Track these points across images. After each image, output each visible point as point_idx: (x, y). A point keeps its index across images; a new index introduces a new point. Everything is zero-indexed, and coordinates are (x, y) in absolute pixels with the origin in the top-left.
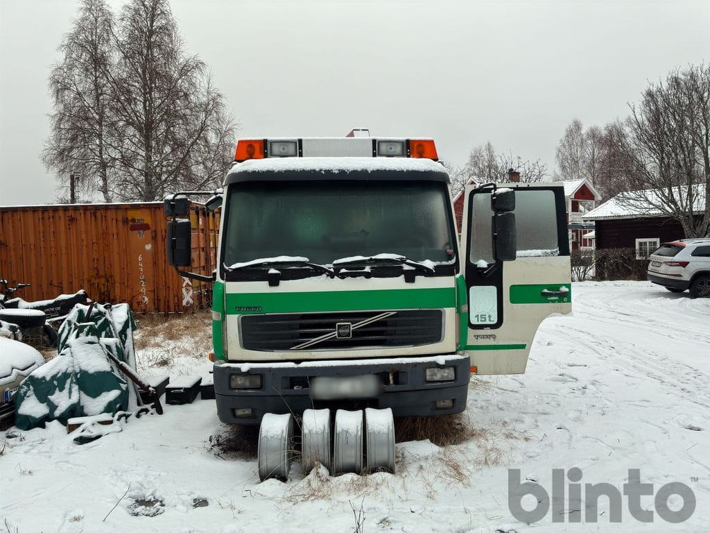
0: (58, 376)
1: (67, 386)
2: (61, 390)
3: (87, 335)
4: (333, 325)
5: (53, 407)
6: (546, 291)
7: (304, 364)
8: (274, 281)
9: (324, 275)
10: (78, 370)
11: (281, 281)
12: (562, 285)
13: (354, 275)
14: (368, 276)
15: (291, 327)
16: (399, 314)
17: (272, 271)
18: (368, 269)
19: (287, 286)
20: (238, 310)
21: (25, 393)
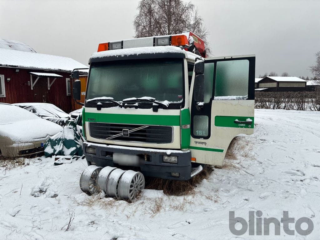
0: (58, 139)
1: (60, 143)
2: (58, 145)
3: (70, 125)
4: (121, 130)
5: (55, 151)
6: (237, 120)
7: (110, 146)
8: (99, 108)
9: (118, 107)
10: (64, 138)
11: (102, 108)
12: (248, 118)
13: (130, 107)
14: (136, 107)
15: (107, 129)
16: (150, 127)
17: (99, 103)
18: (137, 104)
19: (104, 111)
20: (88, 120)
21: (48, 144)
